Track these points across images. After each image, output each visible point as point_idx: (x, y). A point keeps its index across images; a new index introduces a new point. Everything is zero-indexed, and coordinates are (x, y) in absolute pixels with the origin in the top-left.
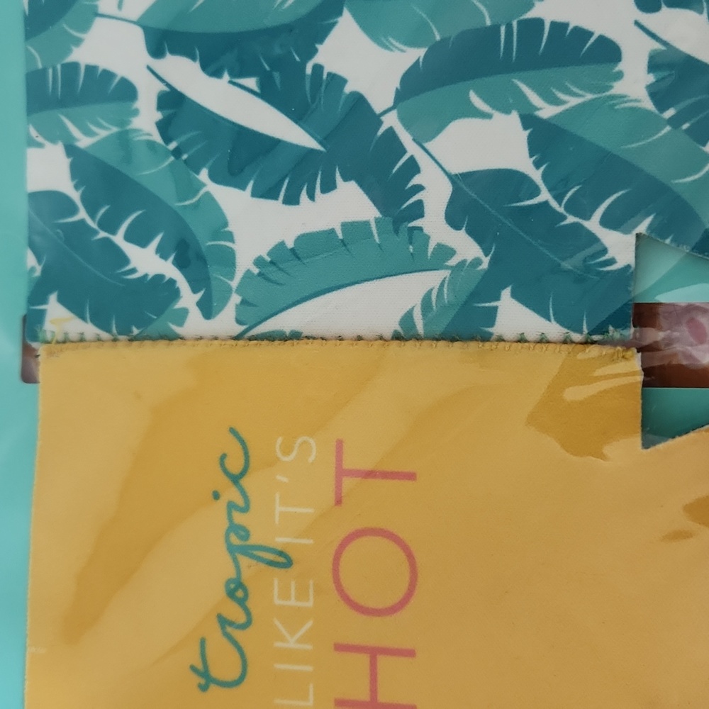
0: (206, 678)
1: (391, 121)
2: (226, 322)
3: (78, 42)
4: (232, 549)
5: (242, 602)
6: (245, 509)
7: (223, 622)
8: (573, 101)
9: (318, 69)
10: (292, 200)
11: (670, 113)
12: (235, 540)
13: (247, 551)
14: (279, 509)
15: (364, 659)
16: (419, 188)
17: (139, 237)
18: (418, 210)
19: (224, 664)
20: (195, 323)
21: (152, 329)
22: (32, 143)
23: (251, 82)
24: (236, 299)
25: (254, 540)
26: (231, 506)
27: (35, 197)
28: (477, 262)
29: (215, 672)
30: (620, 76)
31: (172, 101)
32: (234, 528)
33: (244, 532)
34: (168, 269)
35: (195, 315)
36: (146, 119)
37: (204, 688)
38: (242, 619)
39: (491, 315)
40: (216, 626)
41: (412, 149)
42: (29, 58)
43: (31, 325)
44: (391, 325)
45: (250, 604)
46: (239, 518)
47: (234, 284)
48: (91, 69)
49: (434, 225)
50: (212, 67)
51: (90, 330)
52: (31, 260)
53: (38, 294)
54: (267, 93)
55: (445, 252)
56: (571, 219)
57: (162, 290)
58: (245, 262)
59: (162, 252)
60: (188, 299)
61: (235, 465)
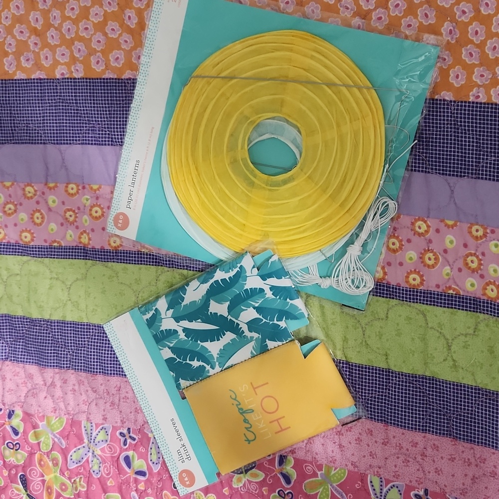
0: (249, 441)
1: (229, 317)
2: (218, 369)
3: (161, 325)
4: (241, 413)
5: (248, 423)
6: (240, 404)
7: (246, 428)
8: (260, 301)
9: (211, 313)
10: (218, 340)
11: (278, 297)
12: (241, 411)
13: (244, 412)
14: (246, 401)
15: (276, 422)
16: (241, 328)
17: (192, 359)
18: (243, 332)
19: (251, 437)
20: (212, 372)
21: (204, 376)
22: (161, 349)
23: (199, 320)
24: (217, 363)
25: (244, 410)
26: (237, 405)
27: (166, 360)
28: (259, 337)
29: (250, 439)
30: (266, 294)
31: (185, 330)
32: (239, 409)
33: (242, 409)
34: (201, 363)
35: (211, 369)
36: (182, 336)
37: (249, 443)
38: (250, 426)
39: (267, 346)
40: (245, 430)
41: (236, 321)
42: (152, 333)
43: (178, 386)
44: (249, 356)
45: (250, 422)
46: (239, 407)
47: (215, 361)
48: (166, 330)
49: (247, 333)
50: (191, 321)
51: (192, 382)
52: (172, 373)
53: (177, 380)
54: (203, 322)
55: (252, 338)
56: (271, 323)
57: (202, 368)
58: (215, 356)
59: (198, 360)
60: (208, 367)
61: (234, 397)
